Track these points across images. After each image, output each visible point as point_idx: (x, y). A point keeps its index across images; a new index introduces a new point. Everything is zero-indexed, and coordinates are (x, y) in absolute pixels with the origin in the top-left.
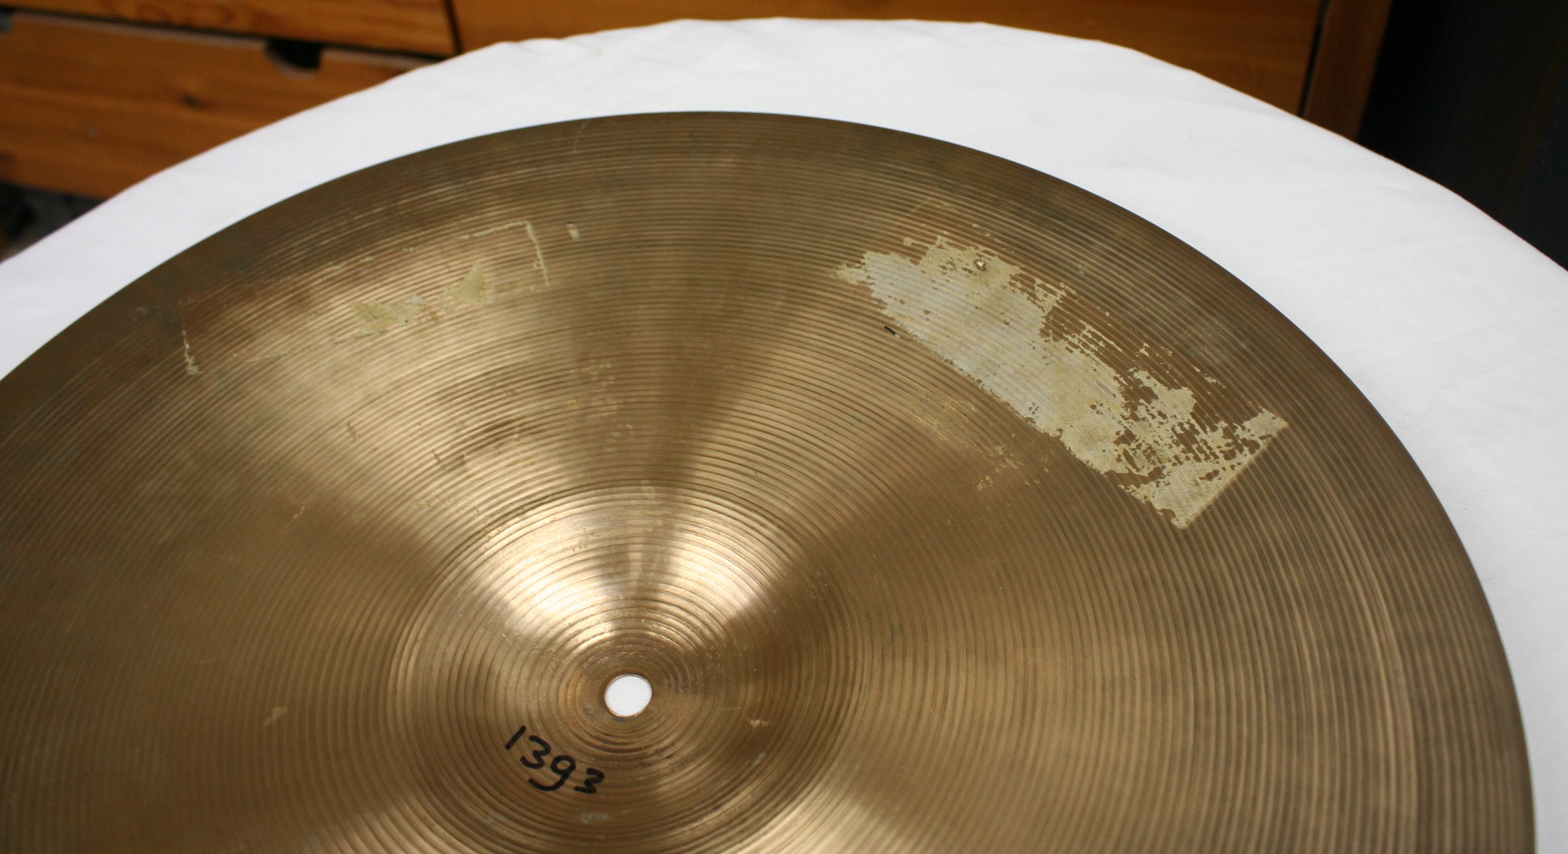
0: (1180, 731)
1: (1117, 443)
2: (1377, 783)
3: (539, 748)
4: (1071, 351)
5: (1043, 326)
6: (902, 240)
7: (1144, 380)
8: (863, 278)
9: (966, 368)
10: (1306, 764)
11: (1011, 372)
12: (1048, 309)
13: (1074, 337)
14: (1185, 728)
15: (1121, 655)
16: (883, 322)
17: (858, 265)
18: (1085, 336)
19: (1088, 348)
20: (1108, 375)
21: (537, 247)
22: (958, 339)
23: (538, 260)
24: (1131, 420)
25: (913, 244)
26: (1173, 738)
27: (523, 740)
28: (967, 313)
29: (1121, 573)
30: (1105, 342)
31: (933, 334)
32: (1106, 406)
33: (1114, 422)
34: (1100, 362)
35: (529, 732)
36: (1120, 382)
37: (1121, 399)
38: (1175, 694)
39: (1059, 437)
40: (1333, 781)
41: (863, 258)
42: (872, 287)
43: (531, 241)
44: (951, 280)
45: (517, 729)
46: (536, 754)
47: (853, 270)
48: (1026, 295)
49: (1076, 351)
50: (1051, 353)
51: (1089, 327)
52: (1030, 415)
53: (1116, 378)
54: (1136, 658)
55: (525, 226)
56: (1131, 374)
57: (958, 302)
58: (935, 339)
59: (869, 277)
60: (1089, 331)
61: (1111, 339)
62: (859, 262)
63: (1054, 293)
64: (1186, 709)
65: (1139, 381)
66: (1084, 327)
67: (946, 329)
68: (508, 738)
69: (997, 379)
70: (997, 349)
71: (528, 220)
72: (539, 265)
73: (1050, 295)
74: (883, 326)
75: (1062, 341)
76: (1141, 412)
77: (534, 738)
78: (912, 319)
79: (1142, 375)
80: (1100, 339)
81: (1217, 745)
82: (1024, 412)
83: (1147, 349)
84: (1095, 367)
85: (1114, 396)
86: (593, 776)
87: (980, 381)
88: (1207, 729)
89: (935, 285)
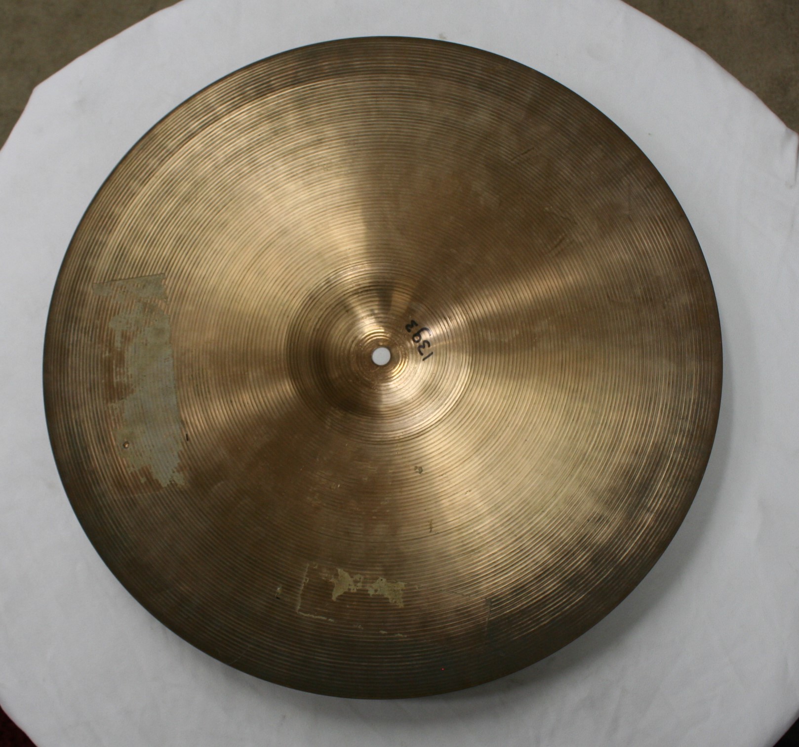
0: (230, 208)
2: (196, 152)
3: (422, 350)
4: (131, 376)
5: (131, 395)
6: (145, 483)
7: (119, 341)
8: (177, 474)
9: (174, 397)
10: (207, 173)
11: (160, 383)
12: (121, 402)
13: (124, 381)
14: (228, 208)
15: (224, 244)
16: (186, 443)
17: (173, 482)
18: (120, 378)
19: (124, 372)
20: (129, 354)
21: (301, 592)
22: (165, 414)
23: (305, 583)
25: (142, 477)
26: (233, 208)
27: (425, 355)
28: (152, 424)
29: (198, 273)
30: (116, 369)
31: (173, 424)
32: (142, 341)
34: (126, 362)
35: (423, 357)
36: (128, 347)
37: (134, 340)
38: (221, 221)
40: (205, 163)
41: (168, 485)
42: (177, 465)
43: (302, 598)
44: (143, 446)
45: (426, 360)
46: (424, 347)
47: (177, 482)
48: (123, 415)
49: (129, 374)
50: (139, 380)
51: (115, 381)
53: (128, 350)
54: (221, 240)
55: (300, 610)
56: (121, 348)
57: (150, 432)
58: (174, 421)
59: (174, 472)
60: (117, 379)
61: (113, 368)
62: (171, 484)
63: (112, 407)
64: (223, 213)
65: (121, 343)
66: (117, 382)
67: (166, 422)
68: (431, 357)
69: (168, 383)
70: (156, 398)
71: (296, 613)
72: (306, 580)
73: (114, 407)
74: (188, 442)
75: (130, 383)
76: (133, 329)
77: (422, 354)
78: (174, 437)
79: (118, 344)
80: (116, 372)
81: (224, 196)
83: (105, 353)
85: (135, 343)
86: (409, 328)
87: (175, 387)
88: (222, 203)
89: (152, 447)
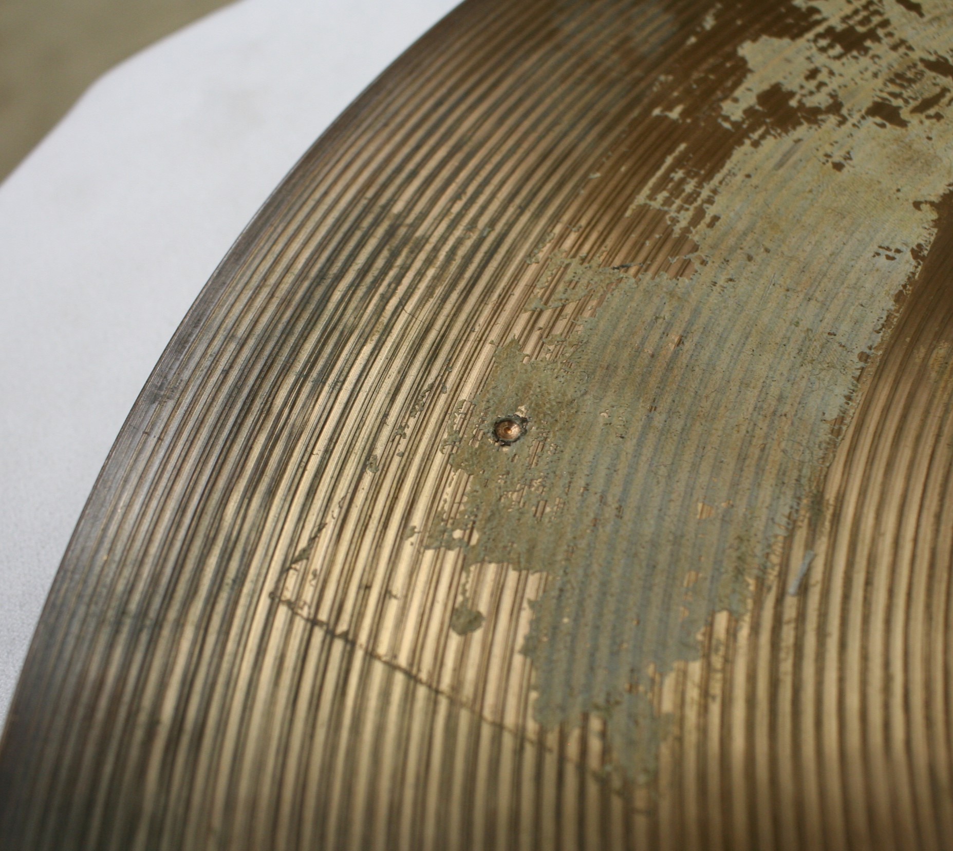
1: (903, 124)
4: (716, 218)
7: (744, 105)
9: (841, 390)
11: (813, 307)
13: (675, 221)
18: (668, 202)
19: (695, 194)
22: (763, 425)
24: (844, 111)
28: (678, 425)
30: (671, 170)
31: (769, 481)
32: (828, 149)
33: (861, 134)
34: (724, 171)
36: (763, 137)
37: (802, 131)
39: (932, 204)
49: (711, 211)
50: (732, 250)
51: (641, 199)
52: (908, 255)
53: (756, 144)
56: (736, 125)
57: (647, 452)
58: (782, 473)
60: (651, 197)
61: (662, 161)
65: (749, 111)
66: (643, 210)
67: (742, 458)
69: (845, 327)
70: (761, 344)
75: (694, 237)
76: (821, 99)
79: (733, 110)
80: (666, 178)
82: (906, 266)
84: (740, 177)
85: (798, 141)
87: (864, 357)
